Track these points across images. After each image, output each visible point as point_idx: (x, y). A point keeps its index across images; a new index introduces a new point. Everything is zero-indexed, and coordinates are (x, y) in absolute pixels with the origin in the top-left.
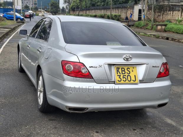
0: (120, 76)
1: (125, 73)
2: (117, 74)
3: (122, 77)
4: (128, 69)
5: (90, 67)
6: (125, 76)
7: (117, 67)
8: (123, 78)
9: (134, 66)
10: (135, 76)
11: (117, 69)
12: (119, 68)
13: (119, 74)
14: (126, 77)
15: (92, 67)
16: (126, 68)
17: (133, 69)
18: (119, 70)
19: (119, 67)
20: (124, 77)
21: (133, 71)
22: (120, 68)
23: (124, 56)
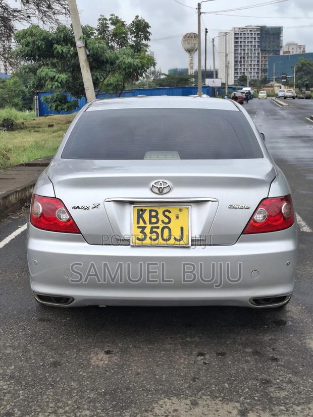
0: (144, 228)
1: (157, 222)
2: (138, 223)
3: (147, 231)
4: (167, 213)
5: (74, 208)
6: (158, 228)
7: (140, 208)
8: (151, 232)
9: (183, 206)
10: (182, 229)
11: (138, 213)
12: (143, 211)
13: (142, 224)
14: (159, 231)
15: (78, 207)
16: (160, 211)
17: (178, 212)
18: (143, 214)
19: (144, 209)
20: (154, 230)
21: (177, 218)
22: (146, 210)
23: (153, 183)
